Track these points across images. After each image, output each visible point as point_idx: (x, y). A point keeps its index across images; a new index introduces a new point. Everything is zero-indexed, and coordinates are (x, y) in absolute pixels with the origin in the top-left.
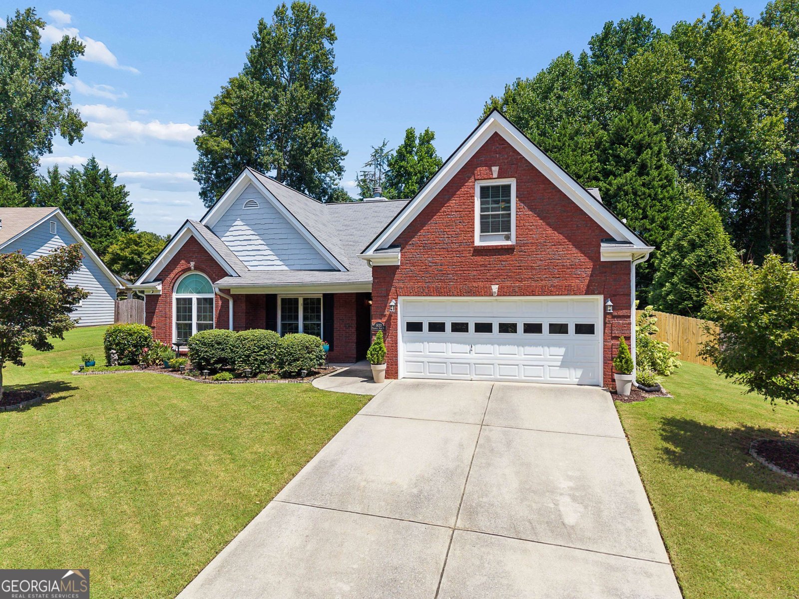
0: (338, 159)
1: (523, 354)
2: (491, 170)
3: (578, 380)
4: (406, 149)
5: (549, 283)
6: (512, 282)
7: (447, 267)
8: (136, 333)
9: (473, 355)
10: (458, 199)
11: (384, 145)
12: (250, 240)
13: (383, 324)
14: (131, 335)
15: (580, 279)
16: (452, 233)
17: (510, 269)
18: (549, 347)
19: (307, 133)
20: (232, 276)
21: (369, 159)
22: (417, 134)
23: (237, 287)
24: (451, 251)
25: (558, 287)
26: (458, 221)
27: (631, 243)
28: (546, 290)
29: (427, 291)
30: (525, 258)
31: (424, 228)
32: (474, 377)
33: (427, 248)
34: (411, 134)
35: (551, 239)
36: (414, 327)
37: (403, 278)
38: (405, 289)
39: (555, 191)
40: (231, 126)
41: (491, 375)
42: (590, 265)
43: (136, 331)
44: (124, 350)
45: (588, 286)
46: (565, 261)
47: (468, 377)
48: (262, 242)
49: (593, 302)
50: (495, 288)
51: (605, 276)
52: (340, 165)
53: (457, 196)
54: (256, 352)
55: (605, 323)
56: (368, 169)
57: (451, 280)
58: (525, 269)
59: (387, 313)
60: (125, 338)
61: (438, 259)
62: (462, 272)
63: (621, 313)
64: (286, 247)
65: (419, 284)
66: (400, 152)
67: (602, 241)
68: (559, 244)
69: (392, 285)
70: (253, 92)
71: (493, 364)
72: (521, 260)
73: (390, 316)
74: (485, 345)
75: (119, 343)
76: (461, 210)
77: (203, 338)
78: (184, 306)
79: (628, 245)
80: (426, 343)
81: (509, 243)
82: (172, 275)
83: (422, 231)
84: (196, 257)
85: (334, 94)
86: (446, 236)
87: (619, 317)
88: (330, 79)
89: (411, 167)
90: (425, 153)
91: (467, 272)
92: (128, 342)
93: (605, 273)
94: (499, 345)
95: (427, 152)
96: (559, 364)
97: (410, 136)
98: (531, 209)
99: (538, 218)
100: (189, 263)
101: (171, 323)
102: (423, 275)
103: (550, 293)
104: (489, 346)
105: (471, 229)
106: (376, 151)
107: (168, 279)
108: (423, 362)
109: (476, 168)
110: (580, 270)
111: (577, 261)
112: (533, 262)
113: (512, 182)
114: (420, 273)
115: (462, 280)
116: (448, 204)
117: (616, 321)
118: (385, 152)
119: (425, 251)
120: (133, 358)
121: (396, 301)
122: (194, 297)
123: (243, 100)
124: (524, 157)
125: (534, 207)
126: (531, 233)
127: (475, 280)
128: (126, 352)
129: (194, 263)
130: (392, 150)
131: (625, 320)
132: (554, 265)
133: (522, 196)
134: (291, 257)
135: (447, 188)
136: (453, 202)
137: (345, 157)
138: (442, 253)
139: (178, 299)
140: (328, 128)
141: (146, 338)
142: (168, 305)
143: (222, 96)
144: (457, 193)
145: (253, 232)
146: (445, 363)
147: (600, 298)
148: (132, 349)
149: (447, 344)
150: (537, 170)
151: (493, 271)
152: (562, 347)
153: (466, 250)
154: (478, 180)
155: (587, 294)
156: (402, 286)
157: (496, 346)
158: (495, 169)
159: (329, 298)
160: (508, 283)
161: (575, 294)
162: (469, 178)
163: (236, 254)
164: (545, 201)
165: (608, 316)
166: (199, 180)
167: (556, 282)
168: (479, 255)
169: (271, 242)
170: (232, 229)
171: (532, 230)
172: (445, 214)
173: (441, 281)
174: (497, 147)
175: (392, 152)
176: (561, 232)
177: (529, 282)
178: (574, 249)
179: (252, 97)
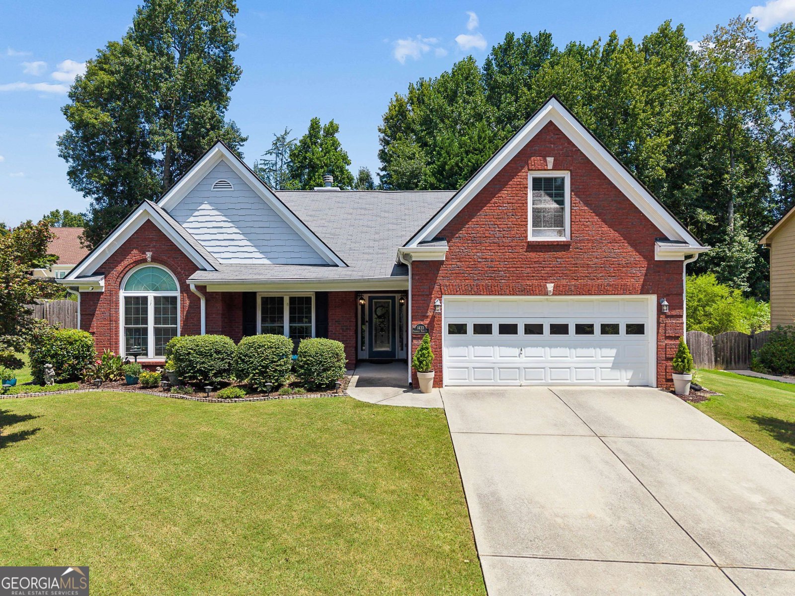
0: (236, 145)
1: (574, 356)
2: (545, 161)
3: (628, 381)
4: (311, 139)
5: (606, 282)
6: (567, 281)
7: (498, 263)
8: (77, 341)
9: (523, 359)
10: (510, 189)
11: (286, 133)
12: (222, 227)
13: (426, 326)
14: (71, 344)
15: (635, 278)
16: (504, 226)
17: (566, 266)
18: (600, 348)
19: (205, 112)
20: (205, 270)
21: (270, 147)
22: (322, 125)
23: (213, 284)
24: (503, 246)
25: (614, 286)
26: (511, 214)
27: (686, 243)
28: (603, 289)
29: (476, 290)
30: (581, 255)
31: (473, 220)
32: (524, 382)
33: (475, 242)
34: (316, 124)
35: (607, 236)
36: (458, 329)
37: (448, 275)
38: (451, 287)
39: (611, 187)
40: (112, 97)
41: (542, 380)
42: (645, 264)
43: (77, 338)
44: (62, 363)
45: (643, 286)
46: (620, 259)
47: (517, 382)
48: (237, 231)
49: (643, 301)
50: (550, 287)
51: (659, 275)
52: (239, 151)
53: (509, 186)
54: (275, 362)
55: (658, 323)
56: (268, 157)
57: (502, 278)
58: (581, 267)
59: (430, 314)
60: (64, 348)
61: (488, 255)
62: (514, 269)
63: (674, 313)
64: (267, 237)
65: (467, 281)
66: (304, 142)
67: (656, 240)
68: (615, 242)
69: (435, 283)
70: (140, 60)
71: (544, 368)
72: (577, 258)
73: (434, 317)
74: (535, 348)
75: (56, 354)
76: (514, 201)
77: (197, 346)
78: (136, 307)
79: (684, 245)
80: (471, 347)
81: (563, 239)
82: (120, 268)
83: (470, 223)
84: (154, 247)
85: (235, 73)
86: (497, 229)
87: (672, 317)
88: (230, 56)
89: (317, 158)
90: (331, 146)
91: (521, 269)
92: (67, 352)
93: (659, 272)
94: (550, 347)
95: (333, 145)
96: (610, 365)
97: (314, 126)
98: (586, 204)
99: (593, 214)
100: (145, 254)
101: (117, 328)
102: (471, 272)
103: (606, 293)
104: (540, 349)
105: (525, 223)
106: (278, 139)
107: (114, 273)
108: (467, 368)
109: (530, 157)
110: (635, 269)
111: (633, 259)
112: (589, 260)
113: (566, 175)
114: (468, 269)
115: (514, 278)
116: (499, 195)
117: (669, 321)
118: (287, 140)
119: (473, 245)
120: (74, 373)
121: (441, 300)
122: (151, 295)
123: (128, 69)
124: (579, 150)
125: (590, 202)
126: (587, 229)
127: (529, 277)
128: (66, 366)
129: (151, 253)
130: (295, 139)
131: (678, 320)
132: (610, 264)
133: (578, 190)
134: (274, 249)
135: (498, 177)
136: (504, 193)
137: (244, 143)
138: (493, 248)
139: (126, 298)
140: (224, 110)
141: (89, 347)
142: (114, 305)
143: (98, 60)
144: (510, 183)
145: (224, 219)
146: (493, 368)
147: (654, 298)
148: (73, 361)
149: (495, 347)
150: (593, 164)
151: (548, 269)
152: (613, 348)
153: (519, 246)
154: (532, 170)
155: (641, 293)
156: (448, 284)
157: (547, 349)
158: (550, 160)
159: (322, 297)
160: (564, 282)
161: (630, 294)
162: (523, 167)
163: (203, 243)
164: (600, 196)
165: (661, 316)
166: (65, 157)
167: (611, 281)
168: (533, 251)
169: (248, 230)
170: (196, 213)
171: (588, 226)
172: (496, 205)
173: (492, 278)
174: (552, 137)
175: (295, 142)
176: (616, 229)
177: (585, 281)
178: (629, 248)
179: (138, 67)
